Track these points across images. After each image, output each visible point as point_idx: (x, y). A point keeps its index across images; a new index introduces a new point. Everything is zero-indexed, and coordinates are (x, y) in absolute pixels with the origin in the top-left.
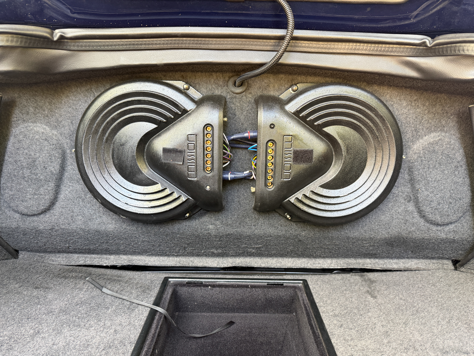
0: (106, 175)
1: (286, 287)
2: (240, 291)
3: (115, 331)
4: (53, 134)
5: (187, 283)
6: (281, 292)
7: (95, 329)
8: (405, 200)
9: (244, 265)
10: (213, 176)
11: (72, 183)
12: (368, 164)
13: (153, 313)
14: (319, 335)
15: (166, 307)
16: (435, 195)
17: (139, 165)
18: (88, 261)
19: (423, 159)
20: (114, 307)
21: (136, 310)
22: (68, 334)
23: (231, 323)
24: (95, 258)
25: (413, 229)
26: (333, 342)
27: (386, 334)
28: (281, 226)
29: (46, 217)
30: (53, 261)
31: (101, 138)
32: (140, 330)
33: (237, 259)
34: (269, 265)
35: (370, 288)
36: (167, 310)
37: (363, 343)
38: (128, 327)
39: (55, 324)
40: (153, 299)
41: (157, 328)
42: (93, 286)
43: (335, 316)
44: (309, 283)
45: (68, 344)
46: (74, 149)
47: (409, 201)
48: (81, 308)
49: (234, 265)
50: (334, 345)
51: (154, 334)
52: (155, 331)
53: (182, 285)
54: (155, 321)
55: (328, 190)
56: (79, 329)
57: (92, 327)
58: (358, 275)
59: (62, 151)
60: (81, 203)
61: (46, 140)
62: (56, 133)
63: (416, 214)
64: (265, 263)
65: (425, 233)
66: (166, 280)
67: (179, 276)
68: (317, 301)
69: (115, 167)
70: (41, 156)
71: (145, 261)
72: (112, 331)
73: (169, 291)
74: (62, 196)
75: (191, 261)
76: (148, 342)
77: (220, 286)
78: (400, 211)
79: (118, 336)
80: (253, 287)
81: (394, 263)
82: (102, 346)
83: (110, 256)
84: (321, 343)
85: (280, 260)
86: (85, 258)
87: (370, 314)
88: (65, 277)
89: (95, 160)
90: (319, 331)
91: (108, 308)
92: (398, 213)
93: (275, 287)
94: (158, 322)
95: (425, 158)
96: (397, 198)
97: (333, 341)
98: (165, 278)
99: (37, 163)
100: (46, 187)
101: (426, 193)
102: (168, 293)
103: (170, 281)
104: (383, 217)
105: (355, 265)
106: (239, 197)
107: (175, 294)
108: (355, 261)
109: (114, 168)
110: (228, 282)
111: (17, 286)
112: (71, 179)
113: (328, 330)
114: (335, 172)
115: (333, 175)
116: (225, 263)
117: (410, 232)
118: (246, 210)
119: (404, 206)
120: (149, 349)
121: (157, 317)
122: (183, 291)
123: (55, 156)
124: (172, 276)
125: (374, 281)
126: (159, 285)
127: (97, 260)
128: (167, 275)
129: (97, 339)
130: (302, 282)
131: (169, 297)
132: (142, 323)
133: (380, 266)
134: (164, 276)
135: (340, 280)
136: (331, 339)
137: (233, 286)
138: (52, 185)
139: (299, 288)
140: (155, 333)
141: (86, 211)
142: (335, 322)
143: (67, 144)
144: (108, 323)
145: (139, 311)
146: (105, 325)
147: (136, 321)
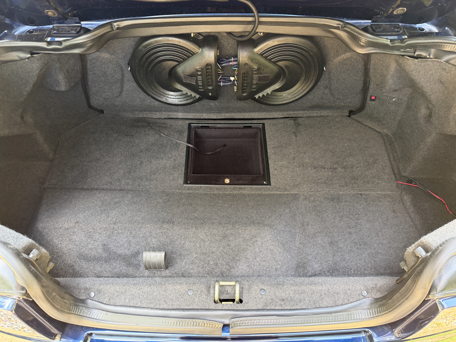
1: (253, 128)
2: (229, 131)
3: (174, 159)
5: (201, 127)
6: (251, 131)
8: (324, 88)
9: (230, 121)
11: (130, 83)
13: (188, 148)
14: (264, 158)
15: (193, 145)
18: (145, 115)
20: (169, 146)
22: (155, 162)
23: (225, 145)
24: (148, 114)
25: (326, 101)
27: (294, 158)
28: (251, 103)
32: (185, 158)
34: (245, 117)
35: (296, 130)
36: (195, 146)
37: (282, 163)
38: (179, 157)
39: (147, 158)
40: (186, 139)
41: (192, 156)
42: (153, 132)
43: (274, 147)
44: (266, 125)
45: (157, 168)
46: (129, 68)
47: (326, 88)
48: (154, 148)
49: (225, 117)
50: (269, 163)
51: (191, 160)
52: (191, 158)
53: (198, 127)
54: (190, 153)
56: (158, 160)
57: (164, 158)
58: (293, 119)
60: (137, 92)
61: (110, 62)
63: (329, 95)
64: (242, 116)
67: (196, 123)
68: (267, 138)
69: (157, 84)
70: (109, 71)
71: (176, 115)
73: (193, 133)
74: (125, 88)
75: (202, 116)
76: (190, 164)
77: (219, 128)
79: (176, 162)
80: (236, 128)
82: (171, 168)
83: (156, 113)
84: (264, 163)
85: (251, 113)
87: (290, 147)
90: (264, 156)
91: (167, 147)
92: (319, 94)
93: (247, 128)
94: (192, 154)
95: (339, 67)
96: (319, 87)
97: (270, 162)
98: (189, 123)
99: (107, 74)
100: (115, 86)
101: (336, 85)
102: (193, 134)
103: (192, 126)
107: (196, 133)
112: (129, 81)
113: (269, 156)
119: (323, 91)
120: (191, 167)
121: (190, 150)
122: (200, 131)
123: (117, 70)
124: (192, 122)
126: (187, 129)
127: (150, 115)
128: (189, 122)
129: (168, 165)
130: (261, 124)
131: (193, 136)
132: (185, 154)
136: (269, 160)
138: (119, 85)
139: (260, 129)
141: (141, 96)
142: (273, 151)
145: (181, 147)
146: (169, 156)
147: (182, 153)
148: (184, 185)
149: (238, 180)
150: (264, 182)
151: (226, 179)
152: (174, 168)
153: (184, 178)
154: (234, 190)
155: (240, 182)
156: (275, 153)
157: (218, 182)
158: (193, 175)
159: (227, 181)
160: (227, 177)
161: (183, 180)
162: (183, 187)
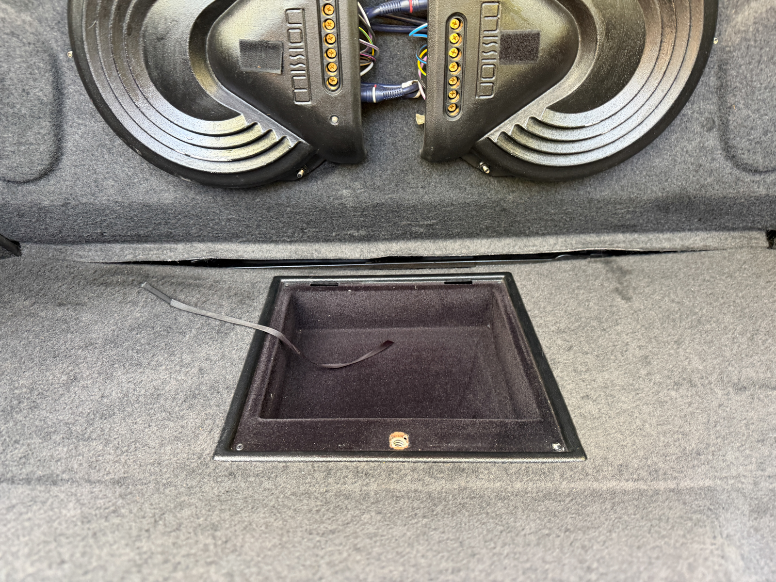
0: (141, 103)
1: (477, 285)
2: (399, 294)
3: (200, 370)
4: (24, 22)
5: (311, 285)
6: (468, 295)
7: (166, 369)
8: (703, 126)
9: (405, 254)
10: (343, 96)
11: (83, 119)
12: (645, 58)
13: (260, 337)
14: (532, 364)
15: (281, 327)
16: (762, 116)
17: (198, 78)
19: (752, 43)
20: (193, 330)
21: (232, 334)
22: (124, 379)
23: (388, 343)
24: (150, 250)
25: (709, 180)
26: (555, 375)
29: (50, 184)
30: (81, 258)
31: (117, 27)
32: (241, 367)
33: (394, 244)
34: (448, 252)
35: (621, 283)
36: (283, 331)
37: (606, 375)
38: (221, 363)
39: (99, 364)
40: (258, 314)
41: (269, 361)
42: (153, 297)
43: (560, 331)
44: (516, 278)
45: (126, 395)
46: (71, 52)
47: (709, 130)
48: (138, 336)
49: (388, 254)
50: (558, 379)
51: (265, 372)
52: (267, 366)
53: (304, 288)
54: (265, 351)
55: (563, 115)
56: (140, 371)
57: (161, 365)
58: (601, 261)
59: (49, 55)
60: (106, 156)
62: (28, 18)
63: (719, 155)
64: (441, 250)
65: (730, 186)
66: (276, 281)
67: (298, 275)
68: (528, 307)
69: (156, 86)
71: (237, 252)
72: (195, 370)
73: (284, 300)
74: (69, 145)
75: (316, 251)
76: (256, 385)
77: (367, 288)
78: (690, 148)
79: (206, 377)
80: (421, 288)
81: (665, 239)
82: (181, 396)
83: (175, 246)
84: (535, 377)
85: (468, 242)
86: (135, 249)
87: (619, 328)
88: (106, 284)
89: (115, 74)
90: (532, 358)
91: (184, 333)
92: (687, 152)
93: (458, 287)
94: (270, 353)
95: (756, 41)
96: (688, 124)
97: (556, 373)
98: (275, 277)
99: (8, 82)
100: (36, 129)
101: (745, 112)
102: (282, 303)
103: (284, 283)
104: (657, 160)
105: (597, 245)
106: (393, 135)
107: (294, 303)
108: (597, 239)
109: (152, 87)
110: (380, 281)
111: (27, 303)
112: (79, 112)
113: (547, 356)
114: (579, 79)
115: (574, 85)
116: (373, 252)
117: (703, 186)
118: (407, 158)
119: (699, 139)
120: (258, 395)
121: (267, 344)
122: (307, 298)
123: (39, 68)
124: (286, 273)
125: (628, 270)
126: (267, 291)
127: (155, 252)
128: (277, 273)
129: (172, 386)
130: (503, 276)
131: (284, 309)
132: (244, 355)
133: (641, 246)
134: (273, 275)
135: (570, 270)
136: (553, 369)
137: (388, 288)
138: (46, 124)
139: (498, 287)
140: (267, 369)
141: (118, 171)
142: (559, 342)
143: (57, 41)
144: (187, 358)
145: (236, 335)
146: (182, 361)
147: (234, 352)
148: (217, 458)
149: (443, 437)
150: (556, 446)
151: (396, 433)
152: (192, 395)
153: (224, 430)
154: (431, 476)
155: (454, 445)
156: (571, 348)
157: (363, 446)
158: (260, 420)
159: (399, 440)
160: (400, 428)
161: (217, 439)
162: (212, 466)
